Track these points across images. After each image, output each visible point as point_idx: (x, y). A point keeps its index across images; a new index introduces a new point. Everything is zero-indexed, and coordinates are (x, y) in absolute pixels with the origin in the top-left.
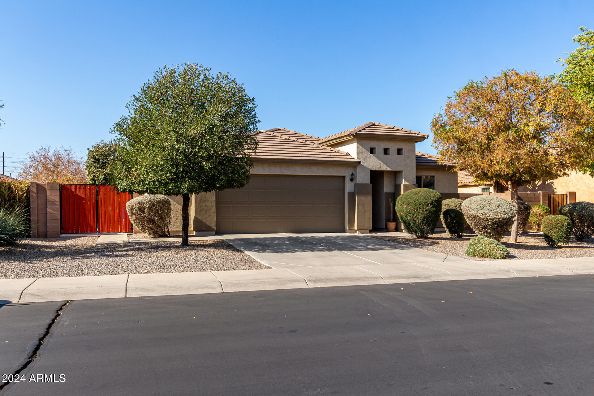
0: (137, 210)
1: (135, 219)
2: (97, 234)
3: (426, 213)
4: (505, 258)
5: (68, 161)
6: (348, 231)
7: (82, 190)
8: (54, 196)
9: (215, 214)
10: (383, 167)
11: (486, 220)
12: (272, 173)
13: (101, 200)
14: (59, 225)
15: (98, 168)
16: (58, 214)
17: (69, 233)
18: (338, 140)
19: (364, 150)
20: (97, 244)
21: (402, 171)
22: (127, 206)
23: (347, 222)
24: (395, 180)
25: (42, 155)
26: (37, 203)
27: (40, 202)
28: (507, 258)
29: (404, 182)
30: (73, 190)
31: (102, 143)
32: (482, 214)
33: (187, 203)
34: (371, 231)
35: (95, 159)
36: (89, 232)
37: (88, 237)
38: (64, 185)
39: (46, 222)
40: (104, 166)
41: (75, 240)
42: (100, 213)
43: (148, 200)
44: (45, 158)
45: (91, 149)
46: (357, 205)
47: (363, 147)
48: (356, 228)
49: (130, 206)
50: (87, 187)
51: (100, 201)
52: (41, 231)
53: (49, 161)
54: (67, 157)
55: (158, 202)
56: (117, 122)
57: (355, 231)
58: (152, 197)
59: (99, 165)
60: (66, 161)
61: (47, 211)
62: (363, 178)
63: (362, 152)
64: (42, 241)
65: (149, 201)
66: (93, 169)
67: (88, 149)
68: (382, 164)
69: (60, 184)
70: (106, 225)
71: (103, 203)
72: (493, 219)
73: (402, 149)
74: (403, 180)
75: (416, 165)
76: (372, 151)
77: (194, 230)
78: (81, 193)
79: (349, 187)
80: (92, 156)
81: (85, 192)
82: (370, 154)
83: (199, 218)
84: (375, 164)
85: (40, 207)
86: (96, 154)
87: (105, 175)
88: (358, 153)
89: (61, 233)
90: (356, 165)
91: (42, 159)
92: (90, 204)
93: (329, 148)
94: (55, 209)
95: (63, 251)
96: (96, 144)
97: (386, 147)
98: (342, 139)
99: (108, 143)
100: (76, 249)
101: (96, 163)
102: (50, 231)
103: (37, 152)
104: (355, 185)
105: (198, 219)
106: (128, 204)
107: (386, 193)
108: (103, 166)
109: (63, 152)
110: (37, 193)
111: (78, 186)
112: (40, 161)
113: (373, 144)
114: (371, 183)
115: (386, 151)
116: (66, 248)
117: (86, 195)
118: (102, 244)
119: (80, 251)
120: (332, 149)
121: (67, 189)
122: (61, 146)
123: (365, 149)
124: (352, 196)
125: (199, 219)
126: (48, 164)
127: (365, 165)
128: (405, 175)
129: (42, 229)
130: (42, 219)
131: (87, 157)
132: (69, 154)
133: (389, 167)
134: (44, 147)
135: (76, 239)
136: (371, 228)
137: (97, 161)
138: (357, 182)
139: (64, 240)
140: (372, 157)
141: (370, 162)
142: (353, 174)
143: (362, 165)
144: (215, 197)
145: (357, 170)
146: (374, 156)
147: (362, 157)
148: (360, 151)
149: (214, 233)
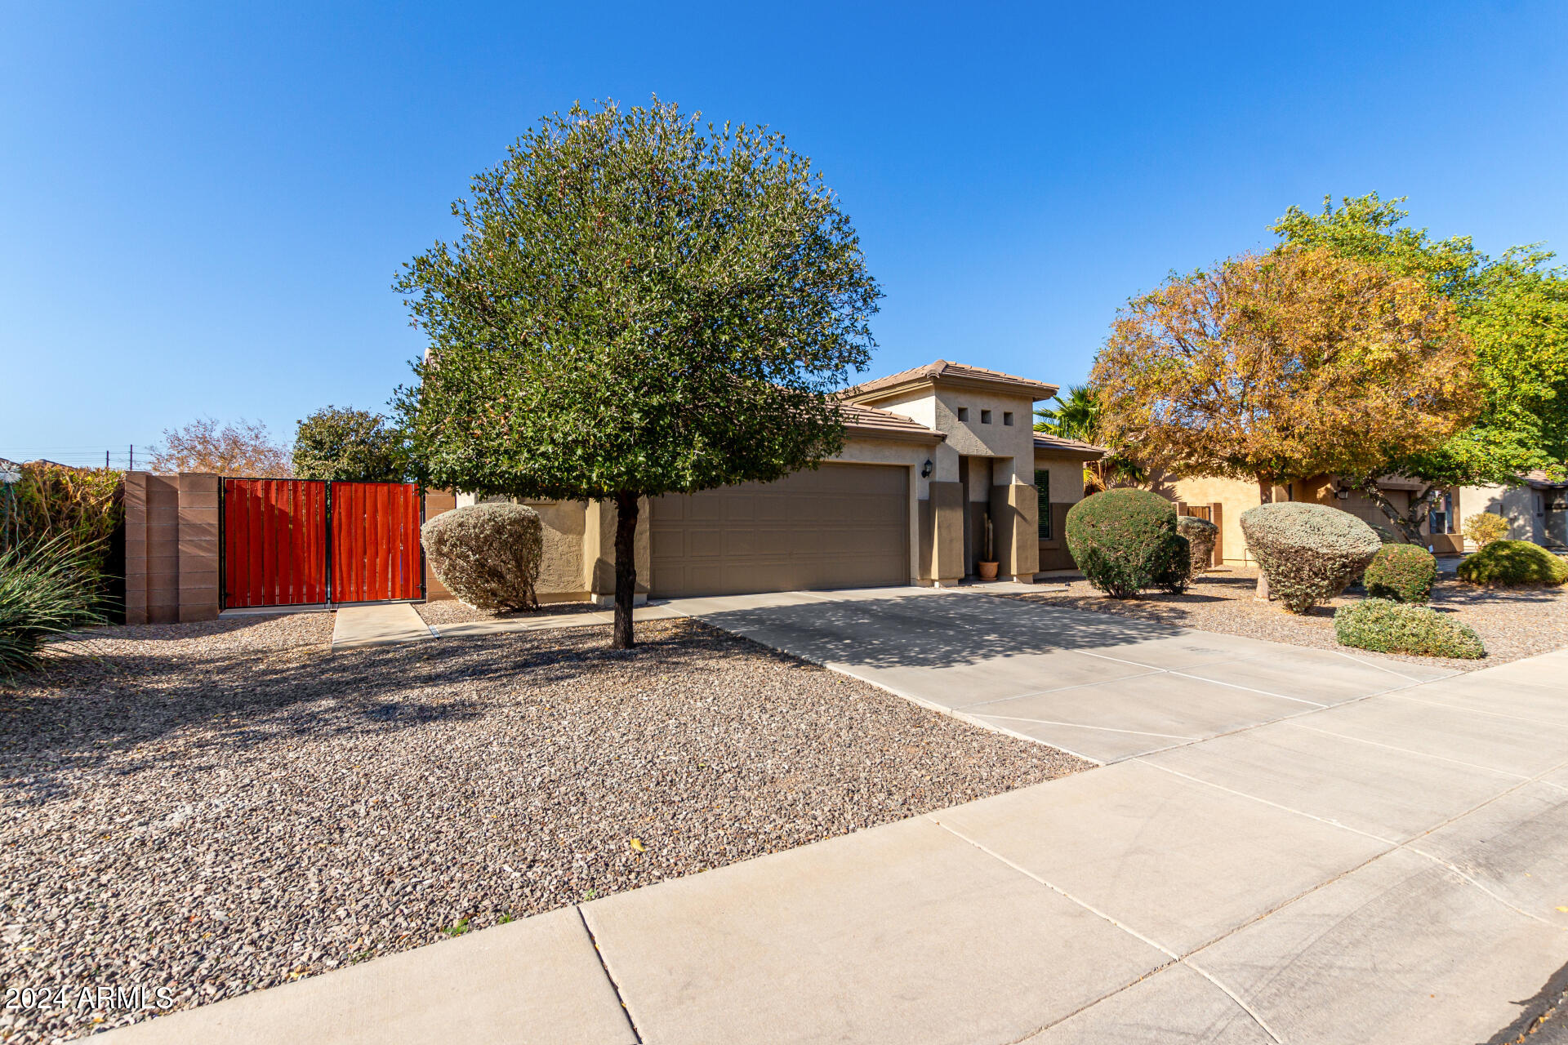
0: (455, 544)
1: (449, 569)
2: (329, 605)
3: (1157, 542)
5: (255, 450)
6: (918, 583)
7: (288, 494)
8: (201, 512)
9: (648, 551)
10: (980, 448)
11: (1329, 559)
13: (340, 519)
14: (217, 587)
15: (320, 458)
16: (212, 557)
17: (245, 606)
18: (886, 392)
19: (948, 412)
20: (334, 650)
21: (1012, 458)
22: (424, 533)
23: (917, 566)
24: (991, 477)
25: (197, 437)
26: (148, 528)
27: (155, 524)
29: (1015, 481)
30: (260, 494)
31: (330, 410)
33: (633, 522)
34: (962, 582)
35: (314, 441)
36: (305, 601)
37: (302, 615)
38: (231, 481)
39: (176, 580)
40: (334, 455)
41: (262, 628)
42: (337, 552)
43: (487, 517)
44: (204, 441)
45: (306, 421)
46: (939, 527)
47: (947, 407)
48: (935, 574)
49: (435, 534)
50: (299, 485)
51: (336, 523)
52: (160, 604)
53: (214, 450)
54: (253, 443)
55: (513, 522)
56: (423, 254)
57: (929, 583)
58: (495, 509)
59: (323, 454)
60: (250, 449)
61: (178, 550)
62: (946, 471)
63: (945, 416)
64: (154, 637)
65: (489, 520)
66: (309, 461)
67: (299, 422)
68: (979, 442)
69: (220, 478)
70: (353, 581)
71: (344, 527)
72: (1346, 557)
73: (1010, 414)
74: (1014, 476)
75: (1035, 448)
76: (962, 414)
77: (594, 591)
78: (282, 502)
79: (919, 489)
80: (309, 435)
81: (294, 499)
82: (960, 420)
83: (611, 560)
84: (967, 443)
85: (156, 538)
86: (316, 431)
87: (337, 473)
88: (937, 417)
89: (223, 608)
90: (933, 441)
91: (196, 443)
92: (309, 531)
93: (868, 408)
94: (204, 544)
95: (215, 684)
96: (317, 412)
97: (986, 408)
98: (898, 389)
99: (342, 411)
100: (265, 673)
101: (316, 448)
102: (186, 603)
103: (185, 429)
104: (932, 485)
105: (609, 564)
106: (425, 528)
107: (973, 503)
108: (331, 456)
109: (243, 431)
110: (148, 501)
111: (274, 486)
112: (194, 448)
113: (964, 400)
114: (960, 481)
115: (985, 416)
116: (231, 665)
117: (296, 510)
118: (351, 648)
119: (277, 682)
120: (875, 410)
121: (242, 491)
122: (240, 421)
123: (950, 409)
124: (927, 510)
125: (611, 565)
126: (210, 454)
127: (950, 443)
128: (1016, 466)
129: (161, 599)
130: (161, 571)
131: (297, 437)
132: (257, 437)
133: (992, 449)
134: (203, 421)
135: (267, 623)
136: (962, 575)
137: (318, 445)
138: (937, 479)
139: (228, 630)
140: (963, 428)
141: (959, 438)
142: (928, 463)
143: (946, 444)
144: (647, 511)
145: (937, 453)
146: (965, 425)
147: (945, 426)
148: (941, 413)
149: (645, 596)
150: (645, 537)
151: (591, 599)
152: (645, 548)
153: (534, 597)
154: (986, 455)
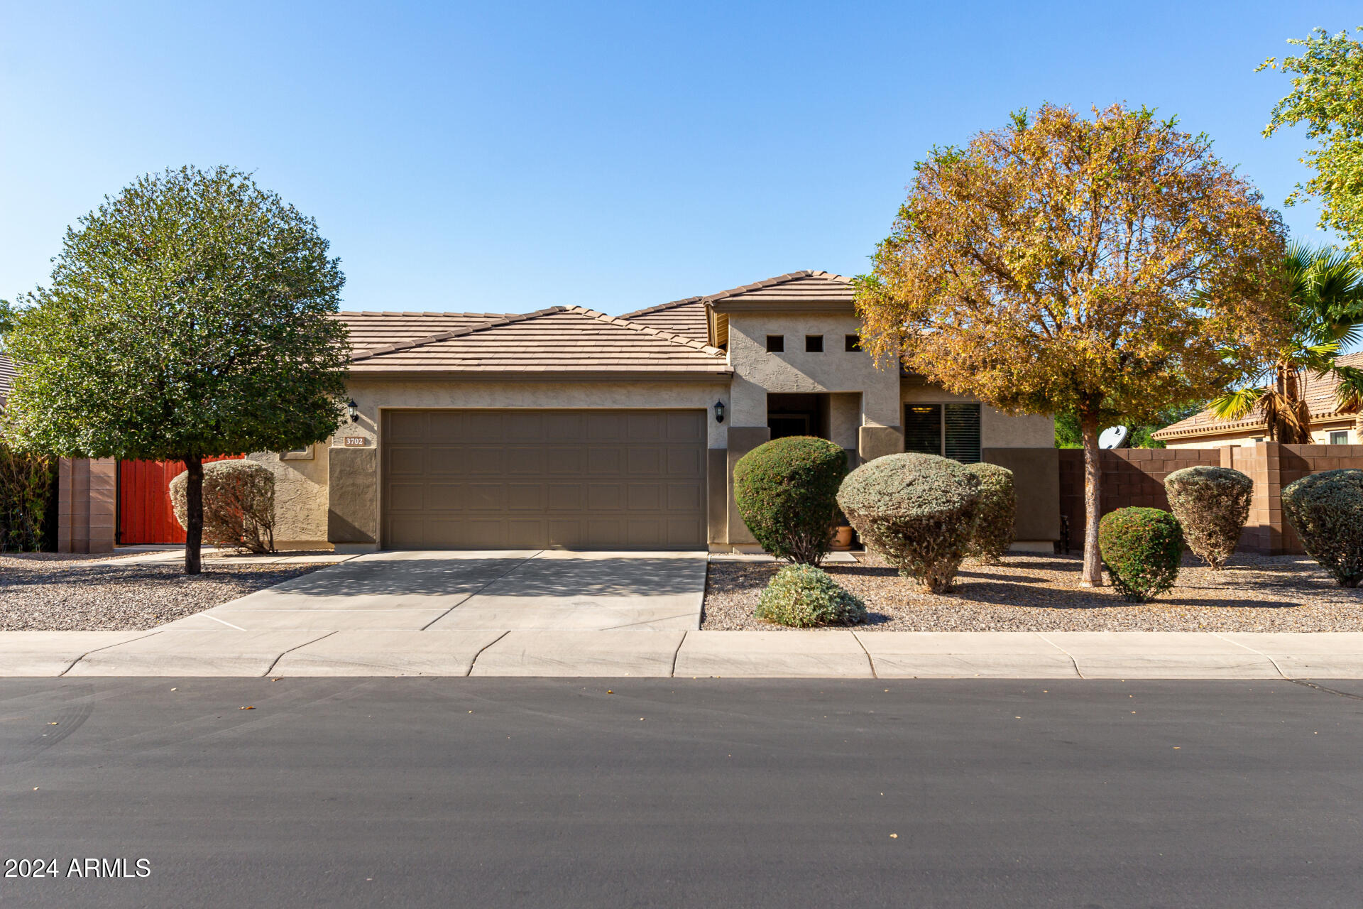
4: (816, 626)
8: (104, 466)
9: (377, 503)
10: (804, 384)
12: (513, 405)
14: (113, 527)
16: (111, 503)
17: (133, 543)
21: (863, 393)
26: (72, 480)
27: (77, 477)
28: (823, 626)
29: (866, 423)
32: (861, 505)
36: (172, 541)
46: (731, 482)
48: (728, 540)
52: (78, 539)
61: (89, 497)
62: (750, 414)
63: (745, 347)
68: (801, 375)
73: (857, 337)
74: (866, 416)
76: (775, 344)
82: (768, 351)
83: (338, 512)
84: (782, 378)
85: (77, 488)
88: (733, 350)
89: (119, 542)
93: (685, 341)
94: (105, 492)
97: (814, 332)
102: (94, 538)
104: (729, 430)
105: (335, 514)
113: (775, 327)
114: (769, 426)
115: (814, 344)
120: (692, 344)
123: (753, 339)
124: (722, 461)
125: (338, 516)
127: (752, 381)
128: (868, 404)
129: (80, 535)
130: (79, 514)
133: (820, 383)
138: (732, 425)
140: (774, 360)
141: (767, 373)
142: (719, 405)
143: (746, 382)
144: (375, 465)
145: (732, 393)
146: (779, 356)
147: (745, 360)
148: (738, 344)
149: (374, 546)
150: (371, 490)
151: (332, 548)
152: (371, 500)
153: (271, 542)
154: (813, 391)
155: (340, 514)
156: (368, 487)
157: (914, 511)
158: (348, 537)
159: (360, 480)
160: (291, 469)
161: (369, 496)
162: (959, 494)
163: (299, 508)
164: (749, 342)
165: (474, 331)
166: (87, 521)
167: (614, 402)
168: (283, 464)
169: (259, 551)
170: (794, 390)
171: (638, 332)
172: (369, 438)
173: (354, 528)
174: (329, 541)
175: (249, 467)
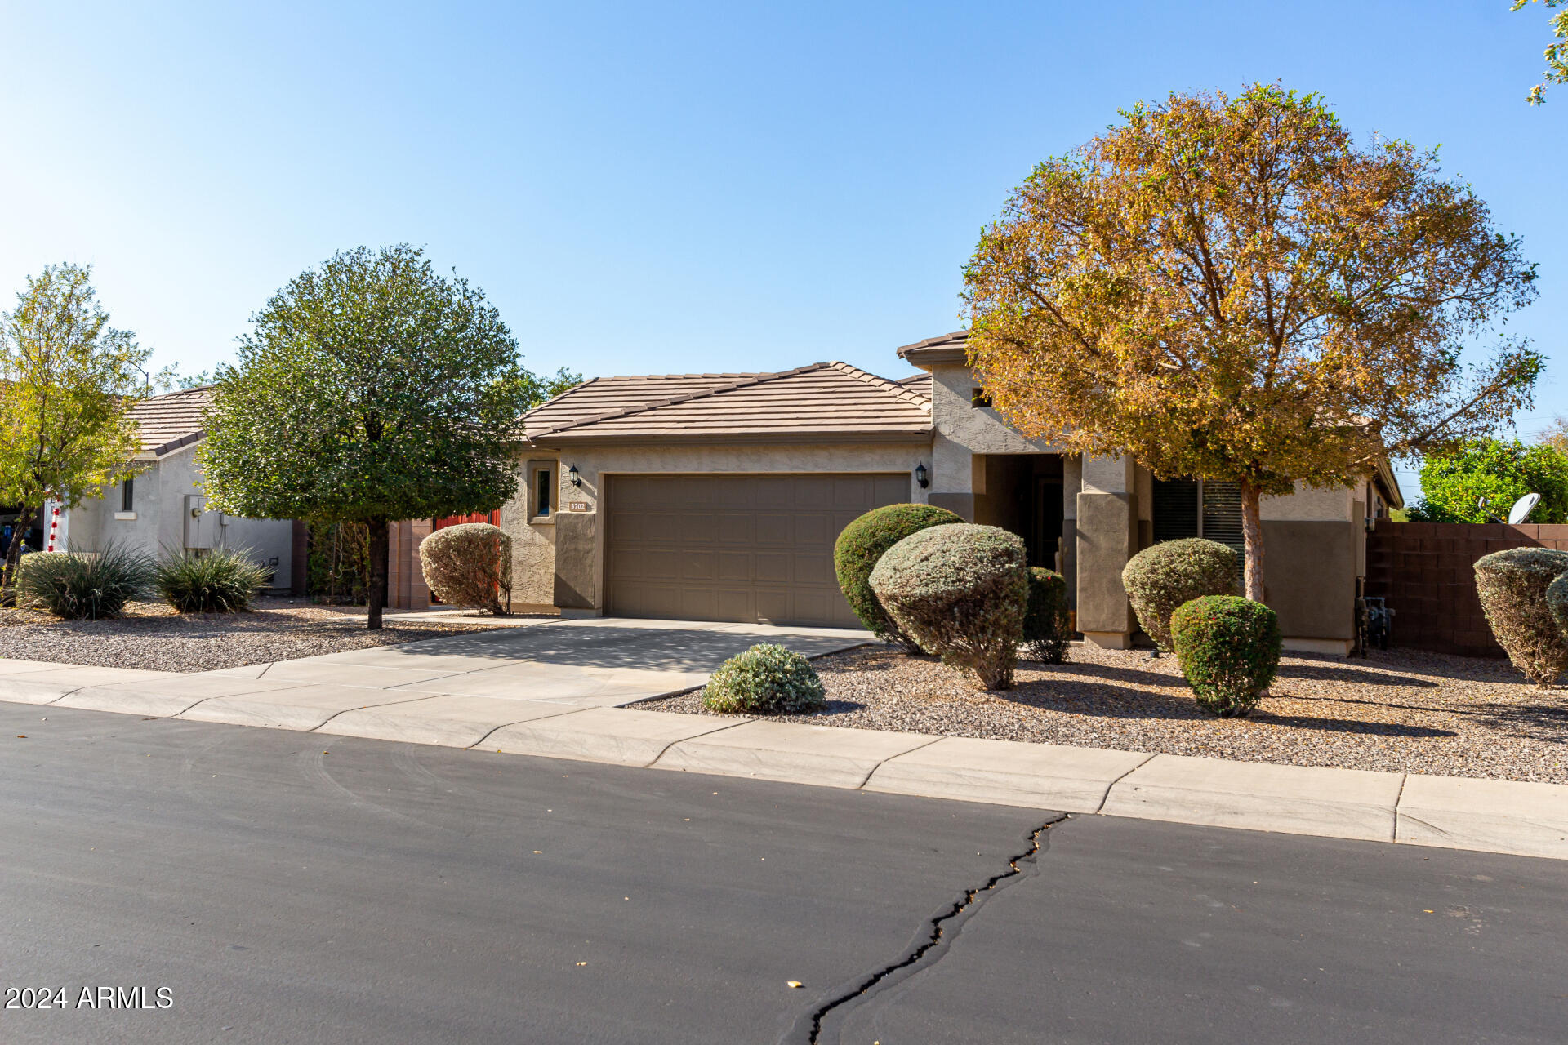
9: (596, 569)
10: (1013, 443)
29: (1085, 489)
47: (952, 390)
61: (411, 557)
62: (952, 478)
63: (950, 403)
68: (1010, 434)
74: (1084, 481)
82: (974, 407)
83: (562, 576)
84: (989, 437)
88: (935, 406)
102: (415, 596)
104: (931, 498)
105: (560, 578)
114: (975, 491)
123: (957, 393)
125: (562, 580)
127: (956, 440)
128: (1089, 469)
133: (1032, 442)
138: (935, 489)
140: (981, 416)
141: (973, 431)
142: (921, 468)
143: (949, 441)
144: (596, 532)
145: (935, 454)
146: (985, 411)
147: (948, 417)
148: (941, 399)
149: (594, 612)
150: (591, 555)
151: (558, 612)
152: (590, 566)
153: (508, 604)
154: (1024, 452)
155: (564, 578)
156: (588, 552)
157: (920, 591)
158: (570, 602)
159: (581, 546)
160: (537, 534)
161: (589, 561)
162: (975, 573)
163: (543, 571)
164: (953, 397)
165: (716, 392)
166: (409, 581)
167: (816, 466)
168: (530, 528)
169: (498, 613)
170: (1003, 451)
171: (877, 388)
172: (590, 503)
173: (576, 593)
174: (555, 605)
175: (483, 531)
